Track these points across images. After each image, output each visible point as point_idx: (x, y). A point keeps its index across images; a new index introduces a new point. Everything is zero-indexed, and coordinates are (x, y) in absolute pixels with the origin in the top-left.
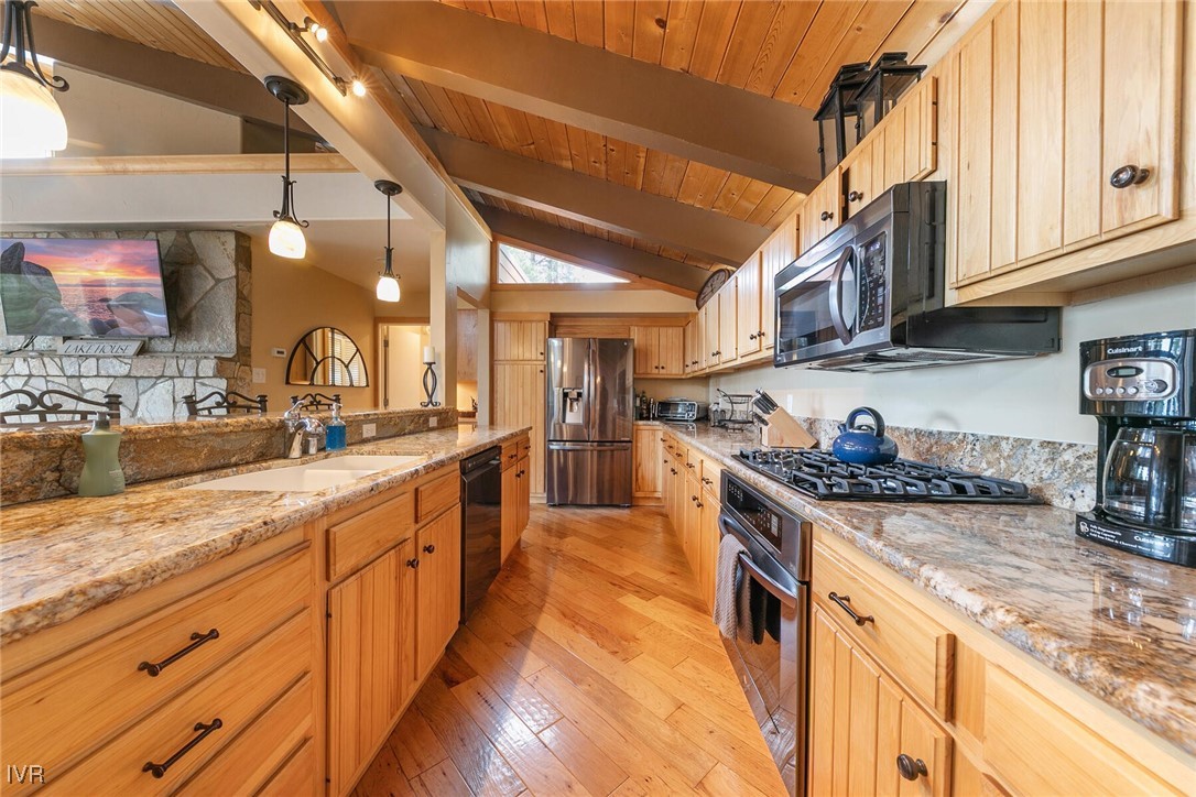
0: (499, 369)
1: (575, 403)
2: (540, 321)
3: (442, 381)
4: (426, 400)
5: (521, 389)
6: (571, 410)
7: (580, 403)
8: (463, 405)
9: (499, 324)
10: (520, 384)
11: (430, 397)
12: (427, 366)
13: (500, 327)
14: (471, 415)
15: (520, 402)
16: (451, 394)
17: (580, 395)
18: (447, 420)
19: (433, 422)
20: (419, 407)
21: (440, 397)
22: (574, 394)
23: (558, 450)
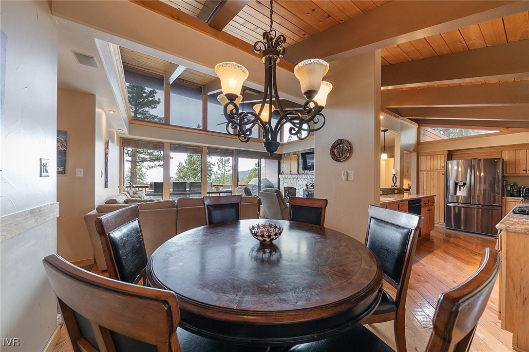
0: (421, 174)
1: (462, 188)
2: (443, 154)
3: (399, 179)
4: (393, 185)
5: (432, 181)
6: (460, 190)
7: (465, 188)
8: (406, 186)
9: (421, 157)
10: (432, 179)
11: (395, 184)
12: (393, 175)
13: (422, 158)
14: (408, 190)
15: (432, 186)
16: (402, 183)
17: (465, 184)
18: (401, 191)
19: (396, 191)
20: (391, 187)
21: (398, 184)
22: (461, 184)
23: (454, 207)
